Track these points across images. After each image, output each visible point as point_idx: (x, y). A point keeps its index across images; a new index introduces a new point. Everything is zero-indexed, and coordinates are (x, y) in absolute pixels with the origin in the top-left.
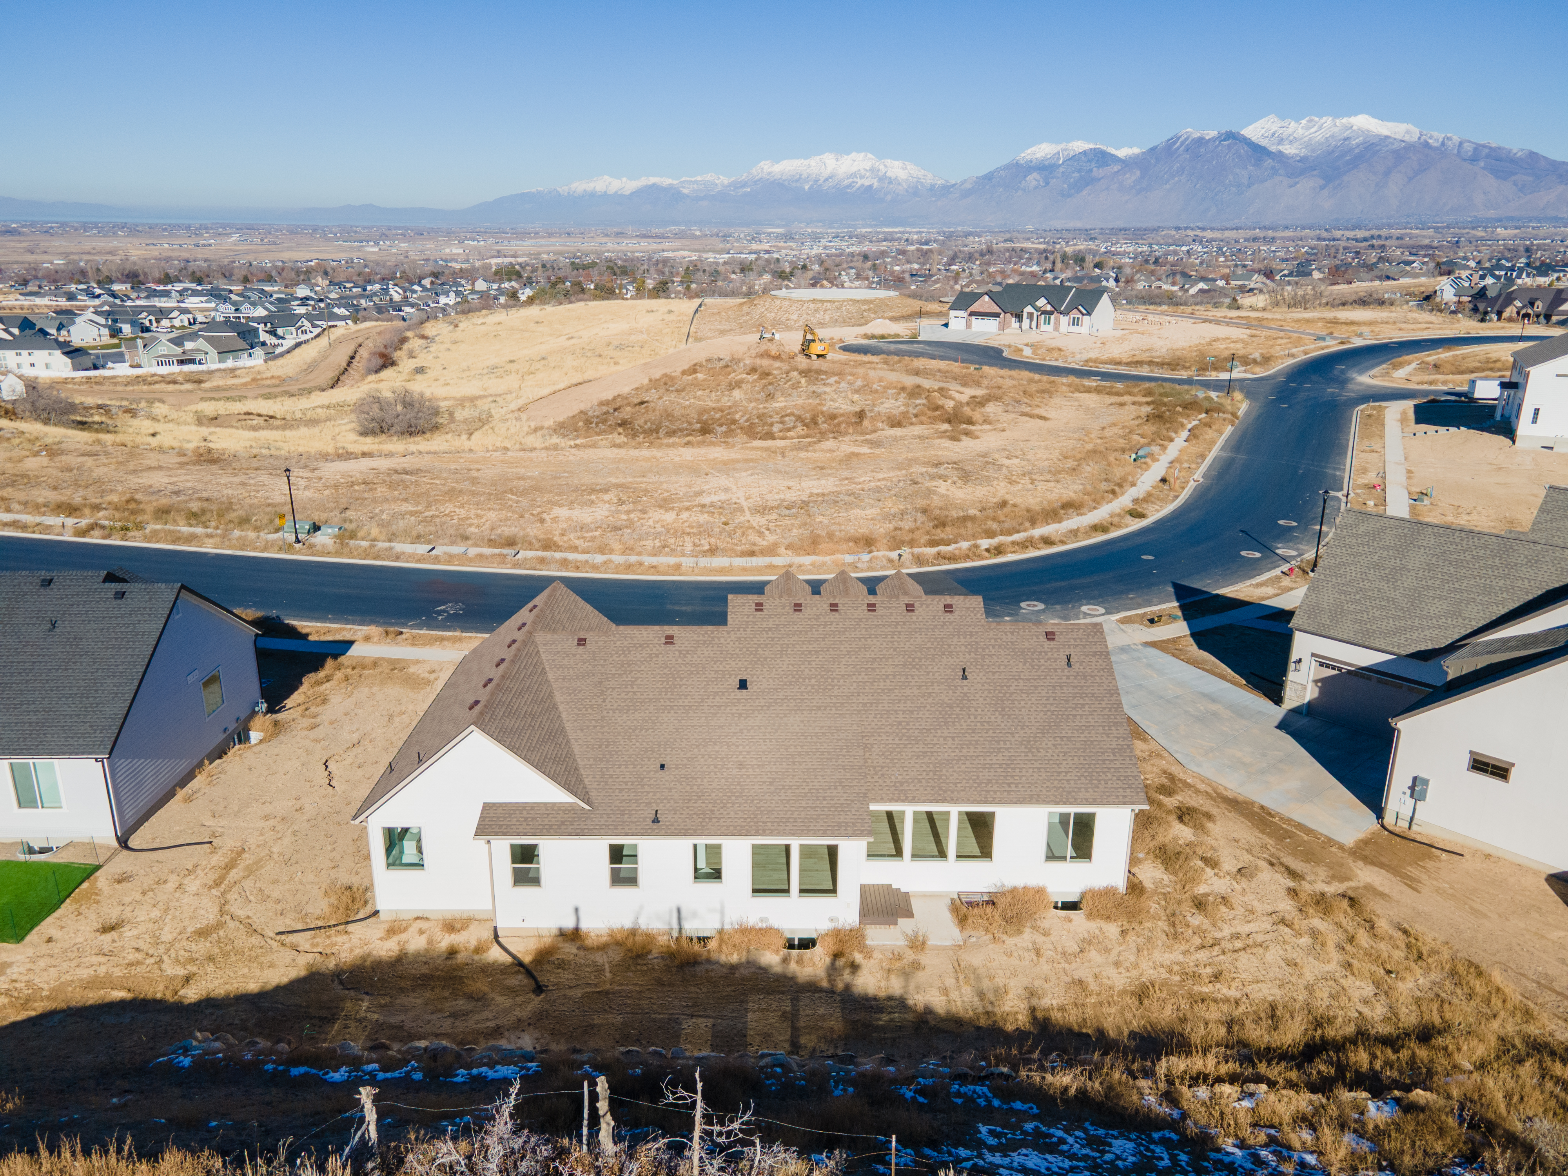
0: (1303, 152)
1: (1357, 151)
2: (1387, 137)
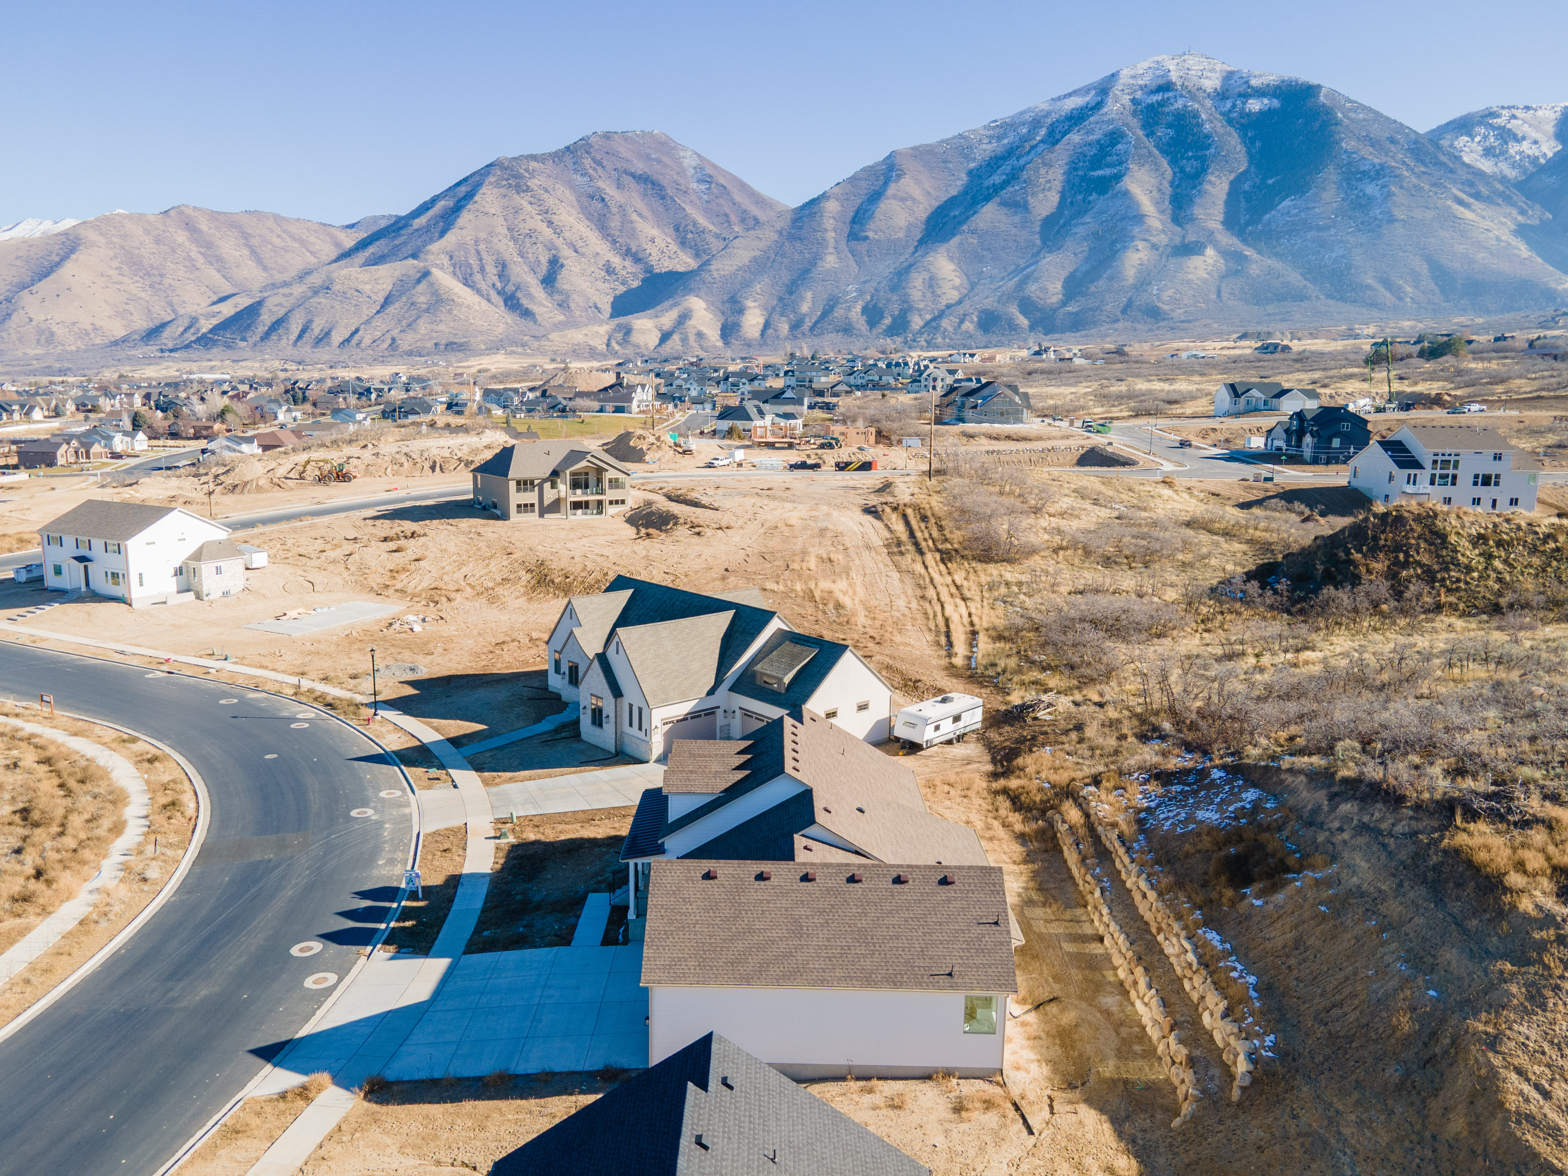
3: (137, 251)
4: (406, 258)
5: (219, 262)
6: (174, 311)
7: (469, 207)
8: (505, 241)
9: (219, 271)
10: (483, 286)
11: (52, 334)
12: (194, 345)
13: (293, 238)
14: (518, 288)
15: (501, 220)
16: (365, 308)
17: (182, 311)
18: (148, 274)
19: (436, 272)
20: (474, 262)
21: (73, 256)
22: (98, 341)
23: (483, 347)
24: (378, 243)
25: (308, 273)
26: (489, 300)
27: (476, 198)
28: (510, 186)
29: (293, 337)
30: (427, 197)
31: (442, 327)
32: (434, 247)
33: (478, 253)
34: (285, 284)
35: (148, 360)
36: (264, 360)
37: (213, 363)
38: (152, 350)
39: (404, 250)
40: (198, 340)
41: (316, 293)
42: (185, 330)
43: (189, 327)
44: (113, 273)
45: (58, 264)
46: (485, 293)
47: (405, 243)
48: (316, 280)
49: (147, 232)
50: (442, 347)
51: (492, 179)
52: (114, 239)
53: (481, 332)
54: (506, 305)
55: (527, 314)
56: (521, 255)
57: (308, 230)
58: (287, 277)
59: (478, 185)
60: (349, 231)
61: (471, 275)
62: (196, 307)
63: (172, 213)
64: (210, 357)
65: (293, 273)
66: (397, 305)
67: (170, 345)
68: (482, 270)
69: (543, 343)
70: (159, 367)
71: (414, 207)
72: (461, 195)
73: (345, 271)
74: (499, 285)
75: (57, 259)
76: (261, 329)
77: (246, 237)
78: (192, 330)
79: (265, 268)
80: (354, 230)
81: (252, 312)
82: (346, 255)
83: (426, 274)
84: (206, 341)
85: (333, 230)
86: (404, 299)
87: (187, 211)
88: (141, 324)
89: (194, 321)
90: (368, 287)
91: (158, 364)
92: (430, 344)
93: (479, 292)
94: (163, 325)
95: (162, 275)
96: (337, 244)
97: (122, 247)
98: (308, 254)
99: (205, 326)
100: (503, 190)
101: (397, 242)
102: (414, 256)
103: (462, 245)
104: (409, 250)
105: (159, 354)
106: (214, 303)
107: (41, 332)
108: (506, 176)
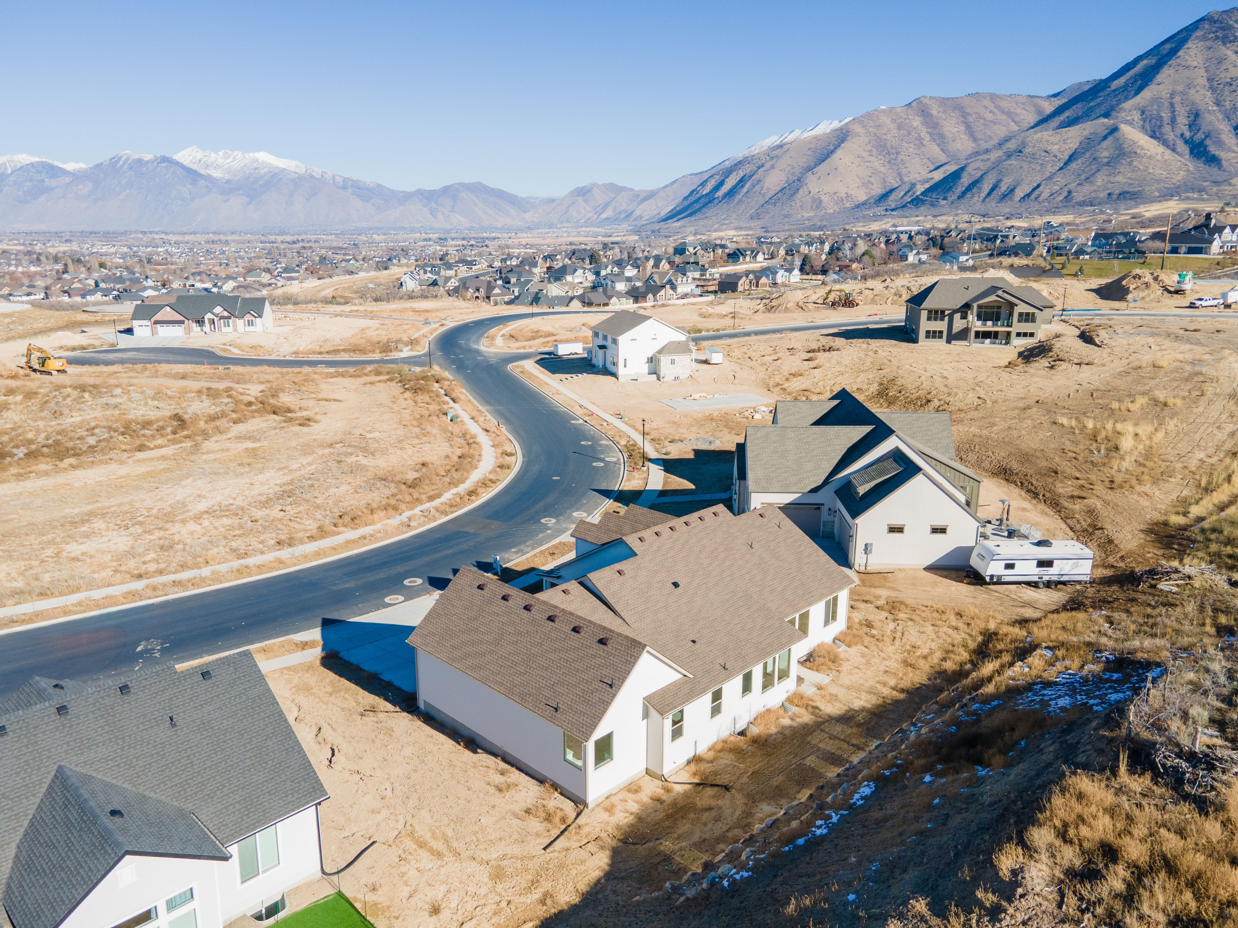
0: (227, 177)
1: (266, 178)
2: (284, 169)
3: (884, 137)
4: (1098, 117)
5: (940, 138)
6: (901, 180)
7: (1169, 63)
8: (1203, 91)
9: (939, 145)
10: (1171, 136)
11: (821, 201)
12: (909, 205)
13: (1003, 111)
14: (1208, 136)
15: (1202, 72)
16: (1049, 166)
17: (906, 179)
18: (889, 153)
19: (1125, 129)
20: (1165, 115)
21: (843, 145)
22: (848, 205)
23: (1157, 194)
24: (1074, 107)
25: (1007, 140)
26: (1174, 150)
27: (1181, 53)
28: (1217, 38)
29: (983, 195)
30: (1130, 59)
31: (1120, 178)
32: (1128, 105)
33: (1172, 105)
34: (987, 151)
35: (876, 218)
36: (956, 215)
37: (918, 218)
38: (880, 210)
39: (1097, 110)
40: (912, 201)
41: (1009, 156)
42: (905, 194)
43: (908, 192)
44: (865, 154)
45: (833, 152)
46: (1171, 143)
47: (1099, 104)
48: (1012, 145)
49: (894, 121)
50: (1115, 197)
51: (1199, 33)
52: (871, 129)
53: (1158, 181)
54: (1191, 152)
55: (1213, 160)
56: (1218, 103)
57: (1017, 103)
58: (989, 145)
59: (1185, 40)
60: (1053, 99)
61: (1160, 127)
62: (917, 176)
63: (914, 104)
64: (917, 213)
65: (995, 141)
66: (1080, 161)
67: (893, 206)
68: (1173, 121)
69: (1223, 187)
70: (881, 223)
71: (1115, 70)
72: (1164, 52)
73: (1039, 135)
74: (1188, 135)
75: (832, 148)
76: (960, 189)
77: (965, 115)
78: (910, 194)
79: (975, 140)
80: (1059, 97)
81: (956, 176)
82: (1044, 120)
83: (1114, 130)
84: (917, 202)
85: (1039, 101)
86: (1088, 155)
87: (925, 101)
88: (878, 190)
89: (913, 185)
90: (1057, 147)
91: (881, 220)
92: (1103, 195)
93: (1165, 143)
94: (891, 191)
95: (897, 153)
96: (1039, 112)
97: (875, 135)
98: (1013, 124)
99: (920, 189)
100: (1208, 43)
101: (1092, 104)
102: (1106, 115)
103: (1156, 100)
104: (1103, 110)
105: (883, 213)
106: (931, 171)
107: (814, 200)
108: (1214, 29)
